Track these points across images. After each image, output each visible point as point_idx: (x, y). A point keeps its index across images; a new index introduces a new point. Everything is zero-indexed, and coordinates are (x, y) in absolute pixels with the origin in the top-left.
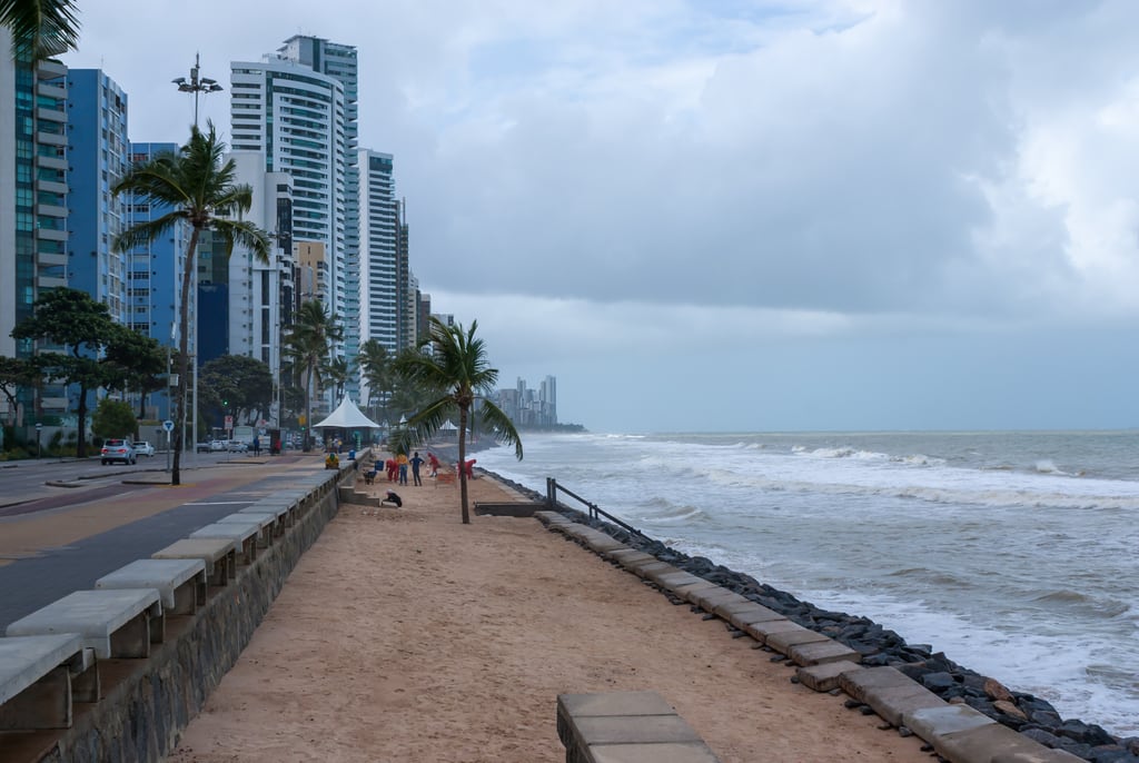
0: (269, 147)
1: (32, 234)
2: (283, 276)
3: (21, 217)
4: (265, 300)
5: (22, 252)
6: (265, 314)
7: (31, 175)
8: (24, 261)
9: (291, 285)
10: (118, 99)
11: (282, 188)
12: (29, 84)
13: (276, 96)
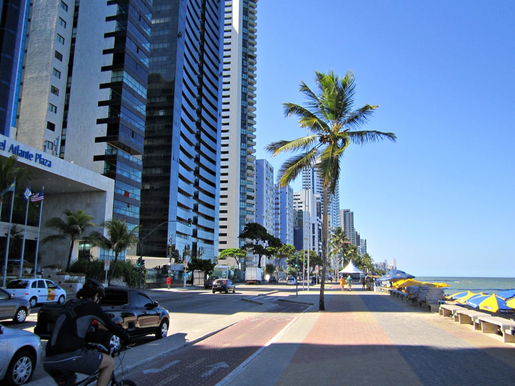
0: (313, 188)
1: (244, 209)
2: (319, 225)
3: (241, 203)
4: (314, 233)
5: (241, 214)
6: (314, 237)
7: (245, 190)
8: (242, 217)
9: (321, 228)
10: (271, 168)
11: (318, 199)
12: (244, 162)
13: (315, 173)
